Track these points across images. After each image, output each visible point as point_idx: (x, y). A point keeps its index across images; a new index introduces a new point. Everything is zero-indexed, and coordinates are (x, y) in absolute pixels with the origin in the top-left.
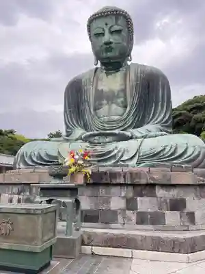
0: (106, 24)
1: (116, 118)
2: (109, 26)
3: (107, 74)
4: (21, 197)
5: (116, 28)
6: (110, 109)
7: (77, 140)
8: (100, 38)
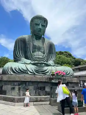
4: (20, 86)
7: (30, 64)
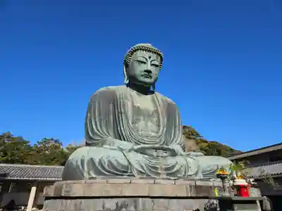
2: (151, 59)
8: (143, 65)
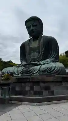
0: (31, 23)
1: (36, 57)
3: (34, 41)
5: (35, 24)
6: (34, 54)
